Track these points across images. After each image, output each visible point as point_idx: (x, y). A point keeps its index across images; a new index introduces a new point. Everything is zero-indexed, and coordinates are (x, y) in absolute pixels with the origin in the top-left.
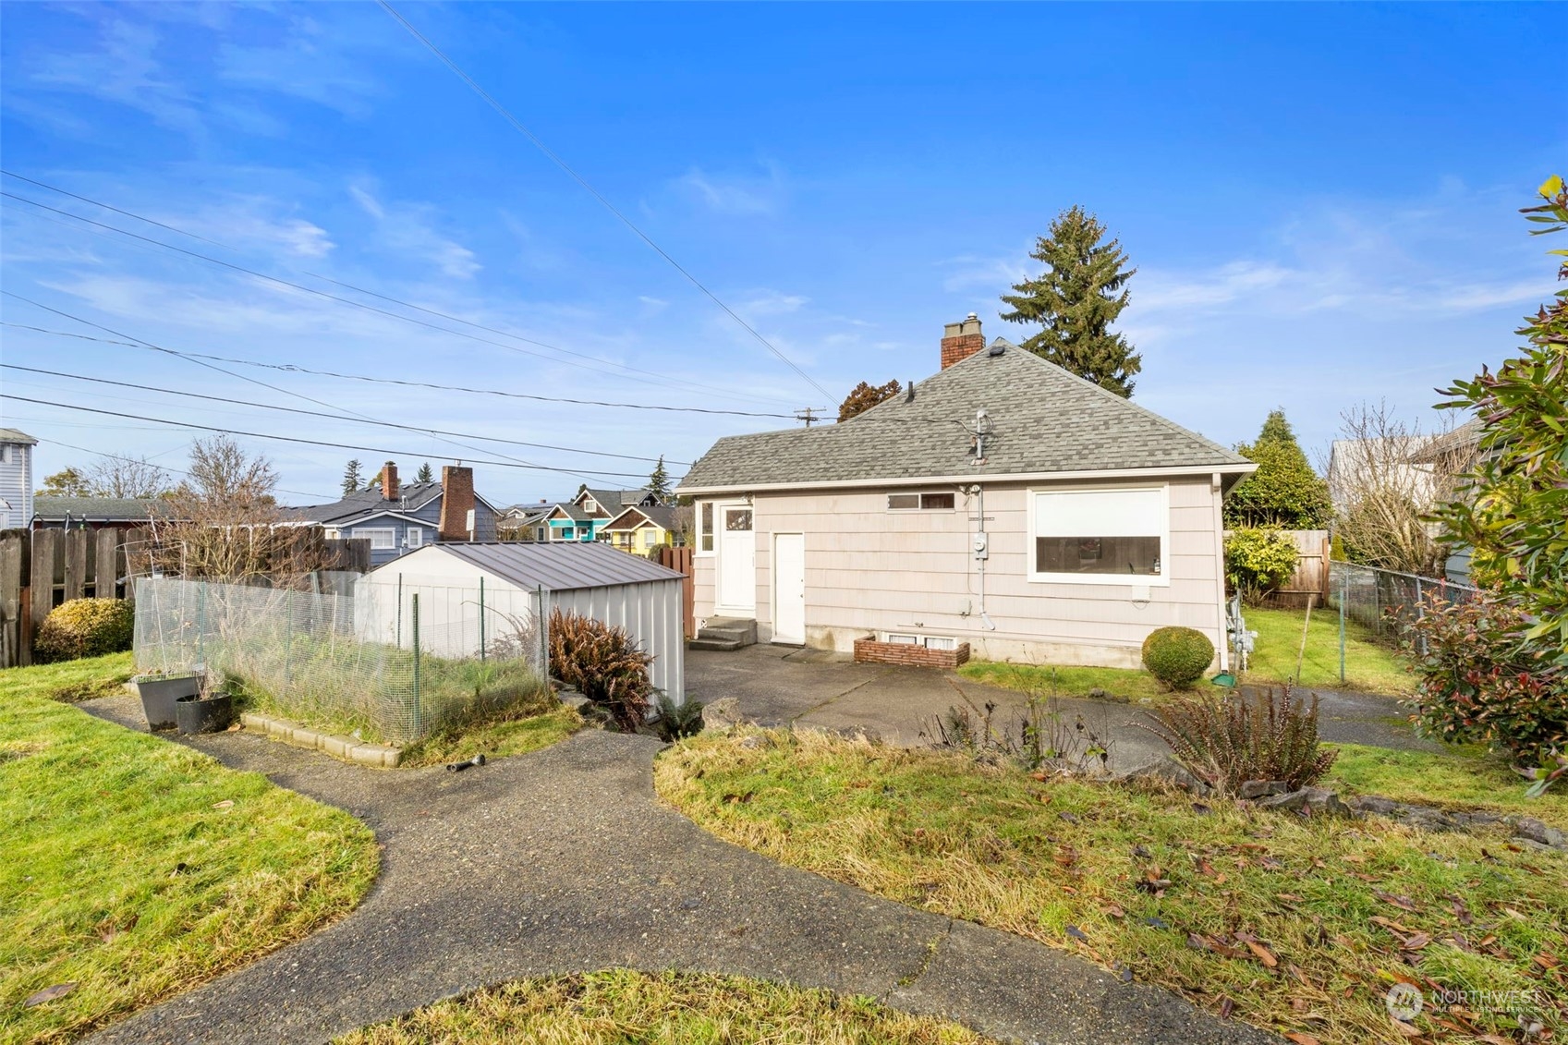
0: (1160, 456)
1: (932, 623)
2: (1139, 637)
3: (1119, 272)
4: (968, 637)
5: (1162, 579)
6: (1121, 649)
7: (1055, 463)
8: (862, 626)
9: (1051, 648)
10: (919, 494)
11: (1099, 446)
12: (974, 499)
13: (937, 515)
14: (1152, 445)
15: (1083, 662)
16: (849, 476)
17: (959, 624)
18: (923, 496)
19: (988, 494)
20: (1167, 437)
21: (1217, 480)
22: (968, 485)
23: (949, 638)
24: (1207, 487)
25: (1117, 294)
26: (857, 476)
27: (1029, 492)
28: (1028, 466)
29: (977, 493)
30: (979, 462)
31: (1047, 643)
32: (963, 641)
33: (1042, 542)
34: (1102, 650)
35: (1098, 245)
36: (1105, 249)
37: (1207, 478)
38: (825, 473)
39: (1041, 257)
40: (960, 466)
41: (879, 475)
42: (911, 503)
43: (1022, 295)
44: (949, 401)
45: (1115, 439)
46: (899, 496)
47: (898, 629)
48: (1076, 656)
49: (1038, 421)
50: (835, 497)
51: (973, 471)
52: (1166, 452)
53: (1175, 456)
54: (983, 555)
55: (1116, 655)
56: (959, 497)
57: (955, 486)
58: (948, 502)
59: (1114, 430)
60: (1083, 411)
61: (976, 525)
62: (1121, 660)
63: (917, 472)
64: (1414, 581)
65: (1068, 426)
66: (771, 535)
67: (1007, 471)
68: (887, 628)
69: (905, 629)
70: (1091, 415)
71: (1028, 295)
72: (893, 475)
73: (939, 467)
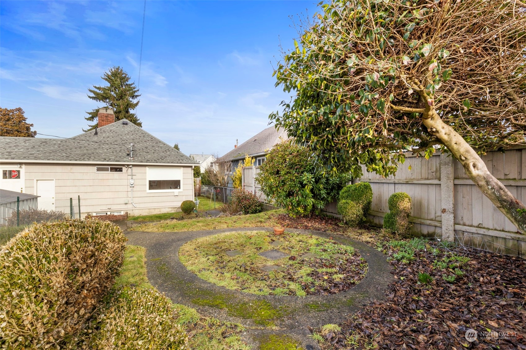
0: (181, 161)
1: (114, 207)
2: (179, 204)
3: (136, 94)
4: (127, 210)
5: (181, 190)
6: (171, 208)
7: (155, 160)
8: (85, 212)
9: (153, 210)
10: (109, 167)
11: (166, 157)
12: (130, 169)
13: (116, 174)
14: (179, 158)
15: (162, 212)
16: (80, 160)
17: (125, 206)
18: (111, 168)
19: (134, 168)
20: (182, 156)
21: (193, 167)
22: (128, 165)
23: (120, 211)
24: (190, 169)
25: (135, 101)
26: (84, 160)
27: (147, 168)
28: (148, 161)
29: (131, 168)
30: (131, 159)
31: (152, 209)
32: (126, 212)
33: (150, 182)
34: (167, 209)
35: (129, 83)
36: (130, 85)
37: (191, 167)
38: (67, 158)
39: (106, 79)
40: (125, 159)
41: (93, 160)
42: (107, 170)
43: (98, 91)
44: (113, 137)
45: (169, 155)
46: (101, 168)
47: (100, 211)
48: (160, 211)
49: (146, 148)
50: (71, 167)
51: (131, 161)
52: (182, 160)
53: (184, 161)
54: (132, 186)
55: (170, 209)
56: (124, 169)
57: (124, 165)
58: (121, 170)
59: (168, 153)
60: (158, 147)
61: (130, 177)
62: (171, 211)
63: (110, 160)
64: (223, 188)
65: (155, 150)
66: (35, 181)
67: (142, 162)
68: (96, 211)
69: (103, 211)
70: (161, 148)
71: (100, 92)
72: (99, 160)
73: (117, 159)
